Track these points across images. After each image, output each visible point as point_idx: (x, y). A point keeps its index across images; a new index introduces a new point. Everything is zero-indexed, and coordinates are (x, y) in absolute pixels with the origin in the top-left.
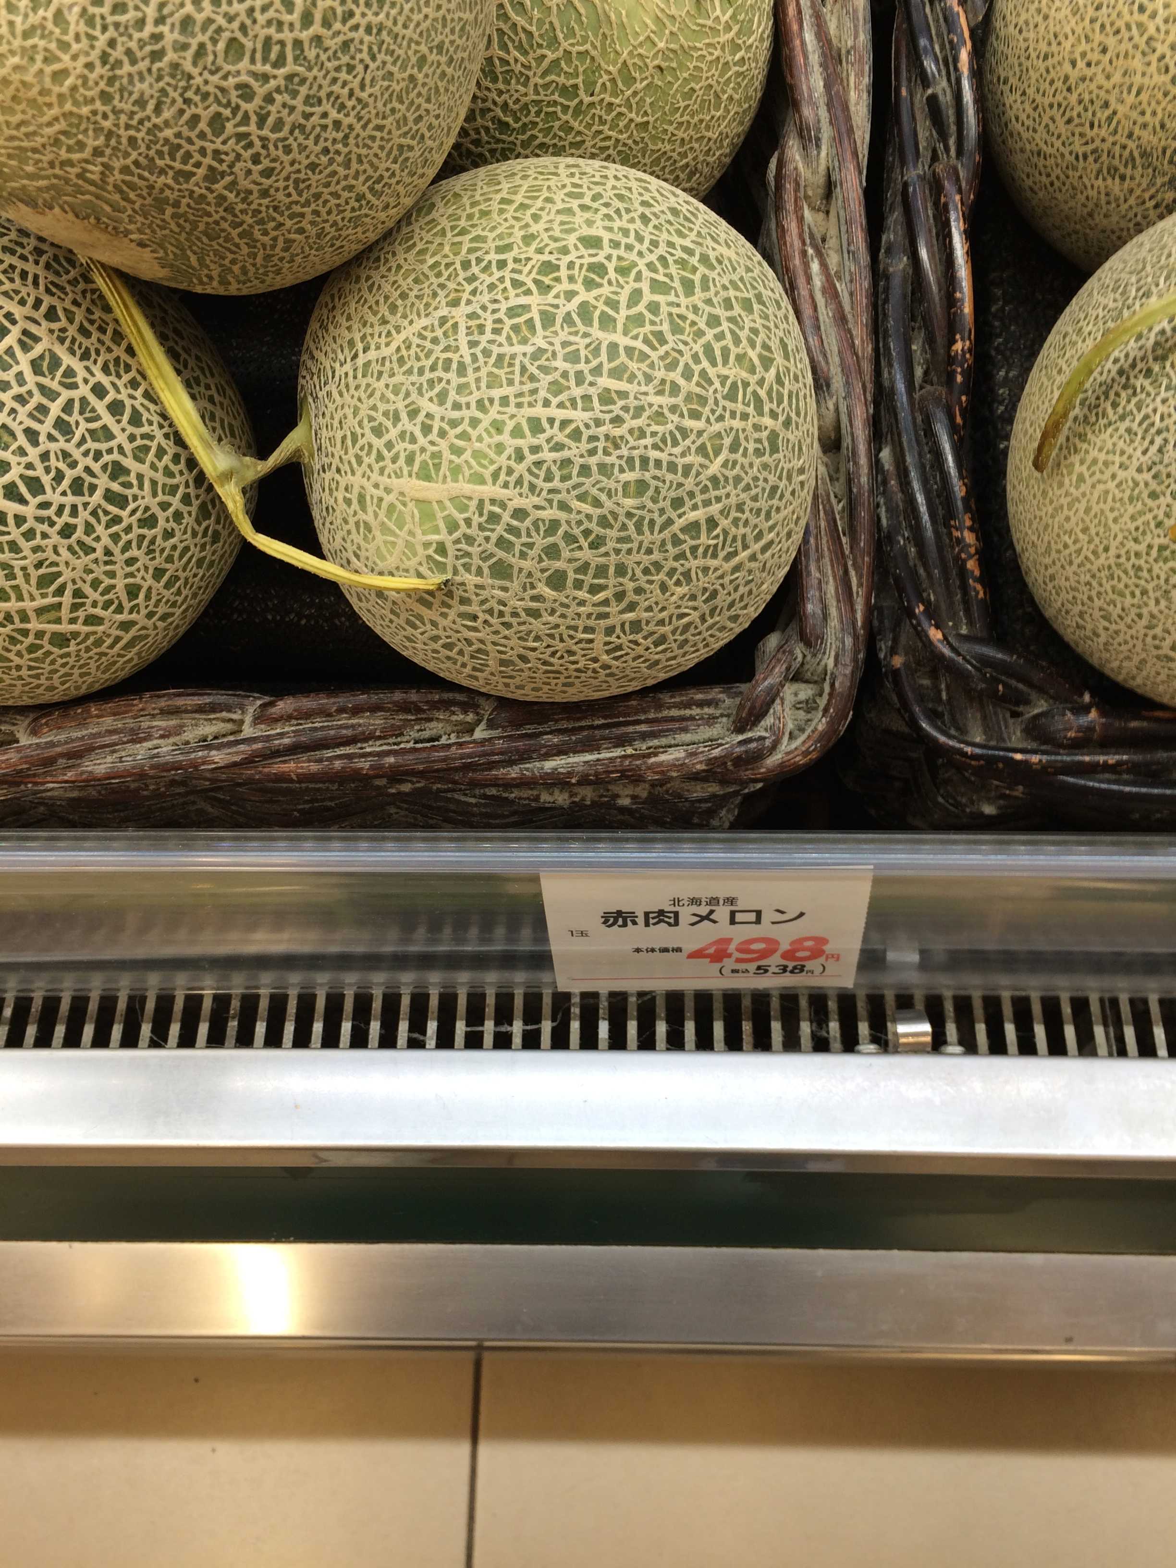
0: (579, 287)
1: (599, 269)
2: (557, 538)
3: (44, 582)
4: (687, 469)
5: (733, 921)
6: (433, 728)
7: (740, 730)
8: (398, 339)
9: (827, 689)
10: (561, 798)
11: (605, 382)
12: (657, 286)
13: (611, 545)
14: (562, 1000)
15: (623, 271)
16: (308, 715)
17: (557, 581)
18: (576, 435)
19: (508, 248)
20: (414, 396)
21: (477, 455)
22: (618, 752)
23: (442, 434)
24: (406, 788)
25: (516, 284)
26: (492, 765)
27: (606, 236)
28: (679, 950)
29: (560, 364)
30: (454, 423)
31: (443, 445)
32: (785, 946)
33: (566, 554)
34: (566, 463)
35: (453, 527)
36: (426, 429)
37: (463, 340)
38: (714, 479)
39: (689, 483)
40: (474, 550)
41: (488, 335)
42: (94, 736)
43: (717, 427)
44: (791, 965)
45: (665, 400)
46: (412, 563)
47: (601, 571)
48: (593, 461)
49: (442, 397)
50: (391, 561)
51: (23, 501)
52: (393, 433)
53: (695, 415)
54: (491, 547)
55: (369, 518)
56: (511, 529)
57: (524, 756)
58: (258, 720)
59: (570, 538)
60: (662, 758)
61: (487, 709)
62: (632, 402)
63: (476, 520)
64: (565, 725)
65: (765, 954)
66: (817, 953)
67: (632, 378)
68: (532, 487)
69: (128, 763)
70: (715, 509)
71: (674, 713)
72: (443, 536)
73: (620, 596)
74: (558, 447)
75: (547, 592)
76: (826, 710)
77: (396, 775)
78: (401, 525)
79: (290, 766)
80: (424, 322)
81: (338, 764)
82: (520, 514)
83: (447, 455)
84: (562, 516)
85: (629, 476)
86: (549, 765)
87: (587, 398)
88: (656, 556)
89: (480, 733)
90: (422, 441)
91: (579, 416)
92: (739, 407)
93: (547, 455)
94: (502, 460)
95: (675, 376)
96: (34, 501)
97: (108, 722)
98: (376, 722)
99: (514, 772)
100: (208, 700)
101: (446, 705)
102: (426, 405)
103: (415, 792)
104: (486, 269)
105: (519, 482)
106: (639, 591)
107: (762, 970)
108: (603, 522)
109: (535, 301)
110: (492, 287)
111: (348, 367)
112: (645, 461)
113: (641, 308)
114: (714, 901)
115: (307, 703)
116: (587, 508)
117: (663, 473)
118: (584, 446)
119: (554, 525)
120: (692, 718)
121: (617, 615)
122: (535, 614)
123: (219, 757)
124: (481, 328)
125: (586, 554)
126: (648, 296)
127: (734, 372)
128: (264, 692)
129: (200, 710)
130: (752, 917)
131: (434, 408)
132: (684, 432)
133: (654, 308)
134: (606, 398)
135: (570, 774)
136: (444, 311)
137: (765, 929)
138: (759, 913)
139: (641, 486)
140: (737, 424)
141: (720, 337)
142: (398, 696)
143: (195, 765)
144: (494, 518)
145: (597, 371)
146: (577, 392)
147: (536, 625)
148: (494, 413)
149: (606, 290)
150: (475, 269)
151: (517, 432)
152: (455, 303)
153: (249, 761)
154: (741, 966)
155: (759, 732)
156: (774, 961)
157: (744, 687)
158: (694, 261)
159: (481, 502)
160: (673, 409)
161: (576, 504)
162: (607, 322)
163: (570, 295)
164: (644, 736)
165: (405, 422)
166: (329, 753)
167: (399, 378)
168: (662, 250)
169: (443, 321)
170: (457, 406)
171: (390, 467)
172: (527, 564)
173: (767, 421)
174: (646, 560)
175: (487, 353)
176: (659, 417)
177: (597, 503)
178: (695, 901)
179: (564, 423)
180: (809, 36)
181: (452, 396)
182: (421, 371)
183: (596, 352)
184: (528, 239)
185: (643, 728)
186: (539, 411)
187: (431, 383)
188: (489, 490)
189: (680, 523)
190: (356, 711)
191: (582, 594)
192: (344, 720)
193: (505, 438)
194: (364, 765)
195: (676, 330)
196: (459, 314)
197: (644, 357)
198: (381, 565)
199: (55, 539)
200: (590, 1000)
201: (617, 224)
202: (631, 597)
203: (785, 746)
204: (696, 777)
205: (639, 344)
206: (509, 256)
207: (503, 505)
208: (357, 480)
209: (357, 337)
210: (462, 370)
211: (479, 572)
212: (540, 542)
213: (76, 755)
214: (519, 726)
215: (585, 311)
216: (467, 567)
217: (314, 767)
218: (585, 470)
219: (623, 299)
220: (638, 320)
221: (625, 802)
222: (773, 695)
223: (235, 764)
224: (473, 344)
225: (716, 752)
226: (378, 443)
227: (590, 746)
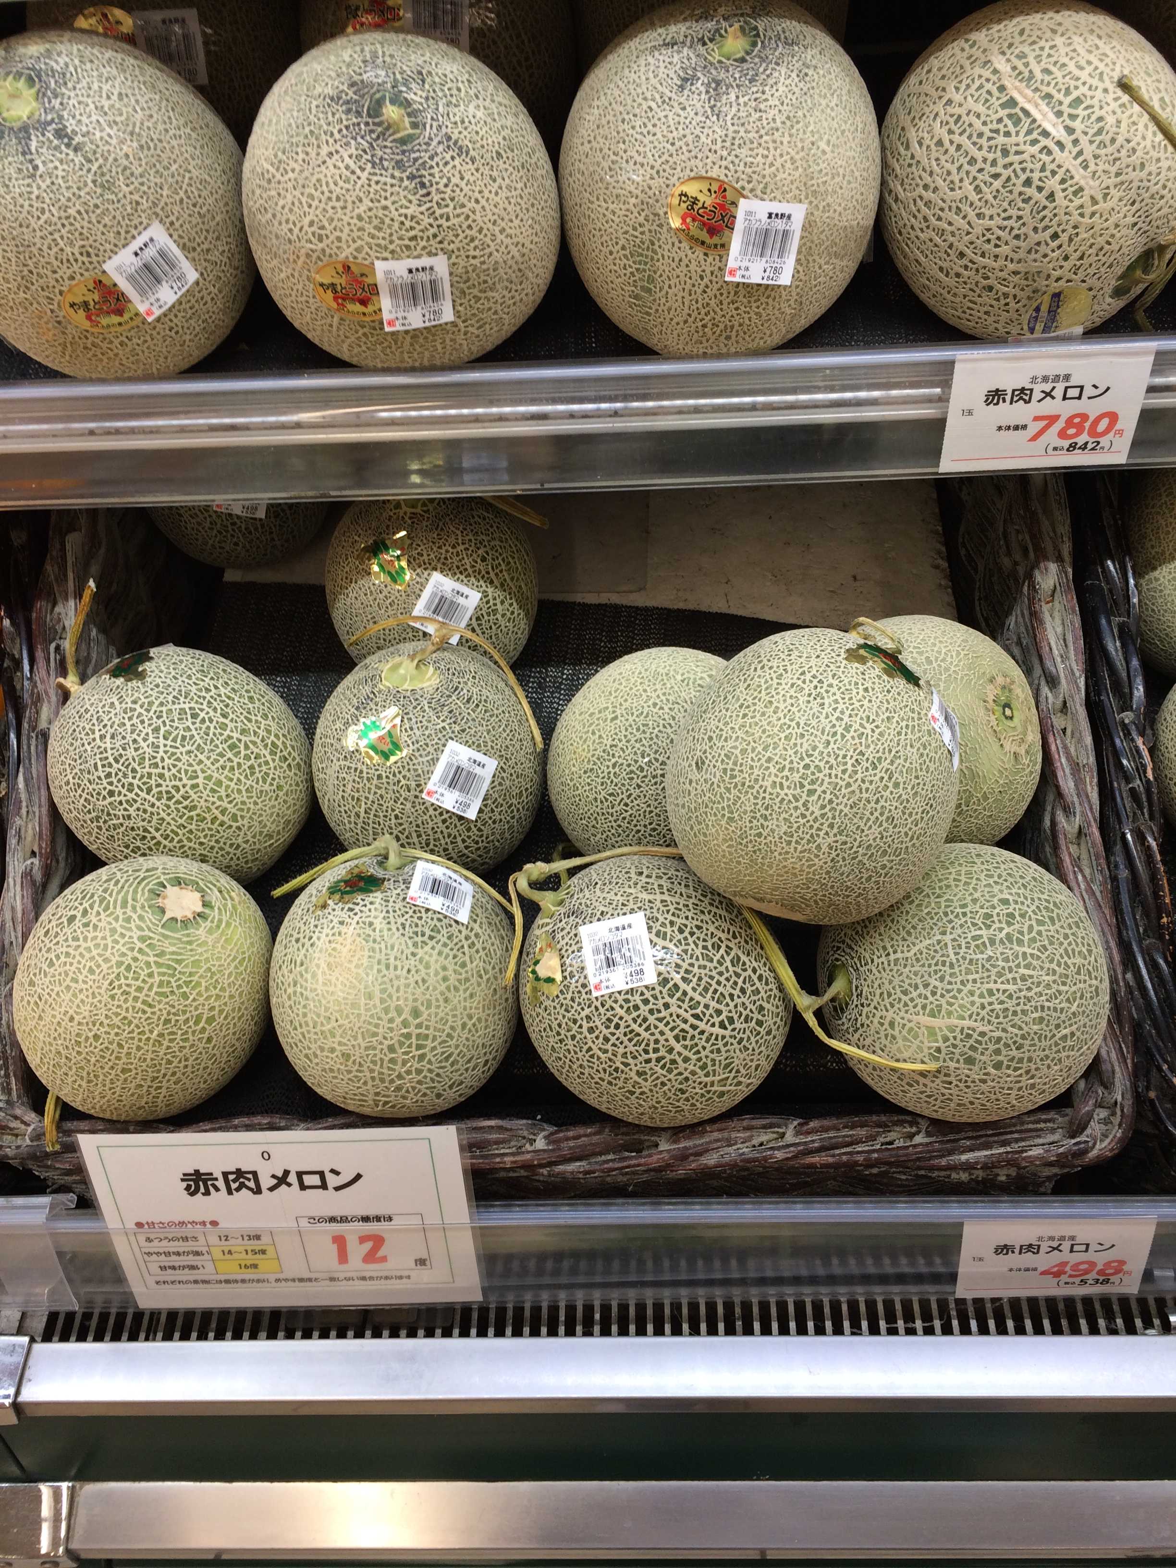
0: (1004, 925)
1: (1011, 915)
2: (1000, 1046)
3: (727, 1066)
4: (1062, 1010)
5: (1072, 1251)
6: (892, 1136)
7: (1073, 1137)
8: (914, 950)
9: (1119, 1113)
10: (964, 1176)
11: (1022, 971)
12: (1040, 923)
13: (1026, 1048)
14: (960, 1302)
15: (1023, 916)
16: (826, 1130)
17: (998, 1066)
18: (1010, 997)
19: (964, 906)
20: (926, 977)
21: (961, 1006)
22: (1002, 1150)
23: (942, 996)
24: (875, 1171)
25: (974, 925)
26: (931, 1158)
27: (1011, 898)
28: (1035, 1269)
29: (1000, 963)
30: (948, 991)
31: (943, 1001)
32: (1100, 1267)
33: (1004, 1052)
34: (1007, 1009)
35: (946, 1039)
36: (934, 994)
37: (951, 952)
38: (1074, 1014)
39: (1063, 1016)
40: (957, 1051)
41: (964, 950)
42: (710, 1142)
43: (1074, 988)
44: (1101, 1278)
45: (1050, 978)
46: (920, 1056)
47: (1021, 1060)
48: (1019, 1009)
49: (942, 979)
50: (906, 1055)
51: (725, 1028)
52: (915, 994)
53: (1064, 984)
54: (966, 1050)
55: (896, 1033)
56: (977, 1041)
57: (950, 1153)
58: (797, 1133)
59: (1007, 1045)
60: (1030, 1153)
61: (924, 1124)
62: (1035, 980)
63: (959, 1037)
64: (970, 1134)
65: (1086, 1272)
66: (1118, 1271)
67: (1034, 969)
68: (989, 1022)
69: (727, 1159)
70: (1075, 1027)
71: (1031, 1126)
72: (940, 1044)
73: (1027, 1072)
74: (1002, 1003)
75: (993, 1071)
76: (1120, 1125)
77: (869, 1164)
78: (916, 1037)
79: (815, 1159)
80: (928, 942)
81: (844, 1158)
82: (983, 1034)
83: (945, 1006)
84: (1003, 1035)
85: (1035, 1015)
86: (964, 1157)
87: (1014, 979)
88: (1047, 1052)
89: (919, 1139)
90: (931, 999)
91: (1011, 987)
92: (1082, 977)
93: (997, 1007)
94: (974, 1009)
95: (1054, 966)
96: (730, 1028)
97: (716, 1135)
98: (861, 1132)
99: (944, 1162)
100: (768, 1121)
101: (900, 1123)
102: (933, 982)
103: (881, 1174)
104: (957, 916)
105: (983, 1019)
106: (1037, 1069)
107: (1084, 1282)
108: (1023, 1037)
109: (984, 932)
110: (962, 926)
111: (884, 959)
112: (1043, 1007)
113: (1034, 934)
114: (1062, 1238)
115: (826, 1123)
116: (1016, 1031)
117: (1051, 1013)
118: (1015, 1002)
119: (999, 1040)
120: (1042, 1130)
121: (1025, 1081)
122: (984, 1081)
123: (780, 1155)
124: (960, 946)
125: (1014, 1053)
126: (1036, 928)
127: (1078, 961)
128: (797, 1116)
129: (764, 1127)
130: (1083, 1248)
131: (937, 984)
132: (1060, 993)
133: (1039, 933)
134: (1023, 979)
135: (977, 1163)
136: (939, 937)
137: (1090, 1256)
138: (1088, 1245)
139: (1042, 1019)
140: (1082, 985)
141: (1070, 944)
142: (875, 1118)
143: (765, 1159)
144: (969, 1036)
145: (1018, 966)
146: (1010, 976)
147: (984, 1087)
148: (969, 986)
149: (1017, 926)
150: (951, 917)
151: (981, 996)
152: (944, 933)
153: (795, 1157)
154: (1071, 1280)
155: (1083, 1138)
156: (1093, 1275)
157: (1068, 1111)
158: (1051, 906)
159: (963, 1029)
160: (1054, 982)
161: (1010, 1029)
162: (1020, 942)
163: (1001, 930)
164: (1017, 1140)
165: (921, 989)
166: (837, 1152)
167: (917, 968)
168: (1037, 903)
169: (939, 942)
170: (950, 983)
171: (912, 1010)
172: (983, 1058)
173: (1094, 982)
174: (1042, 1054)
175: (964, 958)
176: (1048, 986)
177: (1020, 1028)
178: (1052, 1238)
179: (1004, 991)
180: (1063, 760)
181: (947, 978)
182: (930, 966)
183: (1017, 957)
184: (975, 901)
185: (1016, 1136)
186: (991, 986)
187: (936, 972)
188: (967, 1023)
189: (1059, 1035)
190: (853, 1127)
191: (1009, 1072)
192: (846, 1132)
193: (976, 998)
194: (860, 1158)
195: (1052, 943)
196: (948, 938)
197: (1039, 958)
198: (899, 1056)
199: (736, 1045)
200: (978, 1302)
201: (1013, 891)
202: (1033, 1072)
203: (1098, 1146)
204: (1050, 1164)
205: (1035, 952)
206: (967, 910)
207: (974, 1030)
208: (890, 1015)
209: (888, 946)
210: (952, 966)
211: (958, 1061)
212: (992, 1047)
213: (699, 1154)
214: (945, 1135)
215: (1009, 936)
216: (951, 1059)
217: (831, 1160)
218: (1015, 1013)
219: (1025, 930)
220: (1033, 940)
221: (1003, 1178)
222: (1090, 1116)
223: (787, 1159)
224: (956, 954)
225: (1061, 1150)
226: (904, 998)
227: (987, 1146)
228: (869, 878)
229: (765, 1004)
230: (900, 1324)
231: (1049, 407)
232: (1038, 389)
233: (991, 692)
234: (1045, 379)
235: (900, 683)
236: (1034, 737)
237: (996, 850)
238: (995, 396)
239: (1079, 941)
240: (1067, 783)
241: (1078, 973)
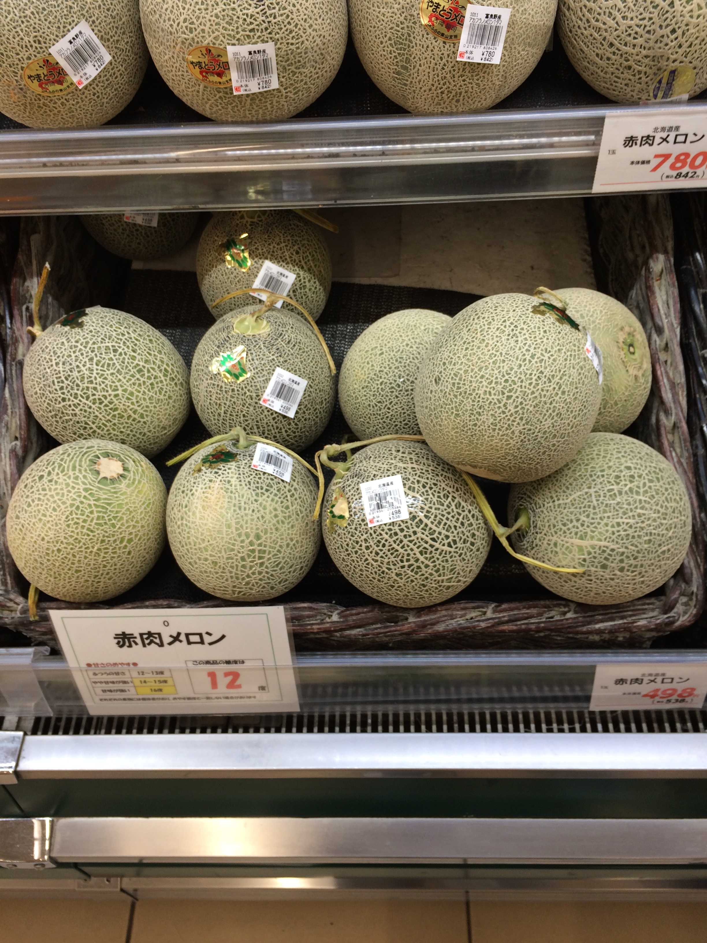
0: (628, 483)
1: (632, 476)
2: (623, 557)
3: (452, 570)
4: (663, 535)
5: (663, 682)
6: (552, 613)
7: (665, 613)
8: (571, 498)
9: (694, 598)
10: (597, 638)
11: (639, 511)
12: (651, 481)
13: (640, 559)
14: (592, 713)
15: (640, 477)
16: (512, 610)
17: (622, 570)
18: (631, 527)
19: (603, 471)
20: (578, 515)
21: (600, 533)
22: (621, 622)
23: (588, 526)
24: (542, 634)
25: (609, 482)
26: (577, 627)
27: (632, 466)
28: (639, 693)
29: (625, 506)
30: (592, 524)
31: (588, 530)
32: (679, 692)
33: (626, 561)
34: (628, 535)
35: (589, 553)
36: (582, 525)
37: (594, 499)
38: (670, 538)
39: (663, 539)
40: (596, 561)
41: (602, 498)
42: (440, 617)
43: (671, 522)
44: (680, 699)
45: (656, 515)
46: (573, 564)
47: (636, 566)
48: (636, 534)
49: (588, 516)
50: (564, 563)
51: (451, 547)
52: (570, 526)
53: (665, 519)
54: (602, 560)
55: (558, 550)
56: (610, 555)
57: (589, 623)
58: (494, 611)
59: (628, 557)
60: (639, 624)
61: (573, 606)
62: (647, 516)
63: (598, 552)
64: (601, 612)
65: (671, 695)
66: (690, 695)
67: (646, 509)
68: (617, 542)
69: (451, 627)
70: (670, 546)
71: (639, 607)
72: (586, 556)
73: (640, 573)
74: (625, 530)
75: (618, 573)
76: (695, 606)
77: (538, 630)
78: (570, 552)
79: (505, 627)
80: (579, 493)
81: (523, 627)
82: (613, 550)
83: (589, 533)
84: (626, 550)
85: (647, 538)
86: (597, 626)
87: (634, 516)
88: (652, 561)
89: (569, 615)
90: (581, 528)
91: (631, 521)
92: (676, 515)
93: (622, 533)
94: (608, 535)
95: (658, 508)
96: (454, 547)
97: (444, 613)
98: (534, 611)
99: (584, 629)
100: (476, 604)
101: (558, 605)
102: (583, 518)
103: (545, 636)
104: (598, 477)
105: (613, 541)
106: (646, 572)
107: (669, 701)
108: (638, 552)
109: (615, 487)
110: (601, 483)
111: (551, 504)
112: (651, 533)
113: (646, 488)
114: (657, 675)
115: (512, 605)
116: (633, 548)
117: (656, 537)
118: (633, 530)
119: (623, 553)
120: (646, 609)
121: (639, 579)
122: (612, 579)
123: (483, 625)
124: (600, 496)
125: (632, 562)
126: (648, 484)
127: (674, 504)
128: (494, 601)
129: (474, 608)
130: (670, 680)
131: (585, 519)
132: (662, 524)
133: (650, 487)
134: (639, 516)
135: (605, 629)
136: (587, 490)
137: (674, 685)
138: (672, 679)
139: (650, 541)
140: (676, 520)
141: (669, 494)
142: (542, 602)
143: (474, 627)
144: (604, 551)
145: (636, 508)
146: (631, 514)
147: (612, 583)
148: (605, 521)
149: (636, 483)
150: (594, 477)
151: (613, 526)
152: (590, 488)
153: (493, 626)
154: (661, 700)
155: (672, 614)
156: (675, 697)
157: (663, 598)
158: (657, 471)
159: (600, 547)
160: (659, 517)
161: (630, 547)
162: (638, 493)
163: (626, 485)
164: (631, 616)
165: (575, 523)
166: (519, 623)
167: (572, 510)
168: (648, 469)
169: (586, 493)
170: (593, 519)
171: (568, 536)
172: (613, 565)
173: (683, 518)
174: (649, 562)
175: (602, 503)
176: (654, 520)
177: (636, 546)
178: (650, 675)
179: (627, 523)
180: (665, 380)
181: (591, 515)
182: (580, 508)
183: (635, 502)
184: (610, 468)
185: (630, 613)
186: (619, 520)
187: (584, 512)
188: (603, 543)
189: (660, 551)
190: (528, 608)
191: (629, 573)
192: (525, 611)
193: (609, 528)
194: (533, 627)
195: (657, 494)
196: (592, 491)
197: (649, 503)
198: (559, 564)
199: (458, 558)
200: (603, 713)
201: (634, 461)
202: (643, 573)
203: (681, 619)
204: (651, 630)
205: (647, 499)
206: (605, 473)
207: (607, 548)
208: (554, 539)
209: (554, 496)
210: (594, 508)
211: (597, 567)
212: (618, 558)
213: (433, 624)
214: (586, 613)
215: (631, 490)
216: (593, 566)
217: (515, 628)
218: (633, 537)
219: (641, 485)
220: (646, 492)
221: (620, 639)
222: (676, 601)
223: (488, 627)
224: (597, 500)
225: (658, 621)
226: (564, 528)
227: (612, 619)
228: (544, 452)
229: (476, 533)
230: (555, 726)
231: (665, 148)
232: (659, 136)
233: (622, 336)
234: (663, 129)
235: (567, 328)
236: (647, 366)
237: (622, 436)
238: (630, 141)
239: (675, 492)
240: (667, 395)
241: (674, 512)
